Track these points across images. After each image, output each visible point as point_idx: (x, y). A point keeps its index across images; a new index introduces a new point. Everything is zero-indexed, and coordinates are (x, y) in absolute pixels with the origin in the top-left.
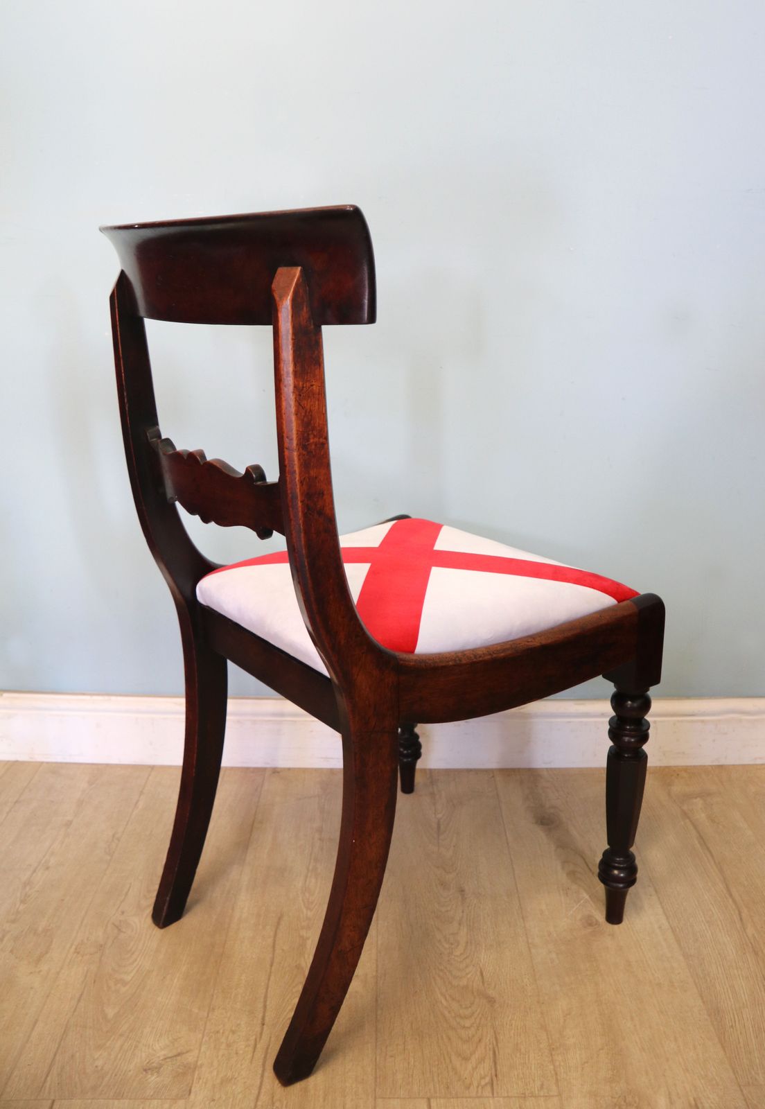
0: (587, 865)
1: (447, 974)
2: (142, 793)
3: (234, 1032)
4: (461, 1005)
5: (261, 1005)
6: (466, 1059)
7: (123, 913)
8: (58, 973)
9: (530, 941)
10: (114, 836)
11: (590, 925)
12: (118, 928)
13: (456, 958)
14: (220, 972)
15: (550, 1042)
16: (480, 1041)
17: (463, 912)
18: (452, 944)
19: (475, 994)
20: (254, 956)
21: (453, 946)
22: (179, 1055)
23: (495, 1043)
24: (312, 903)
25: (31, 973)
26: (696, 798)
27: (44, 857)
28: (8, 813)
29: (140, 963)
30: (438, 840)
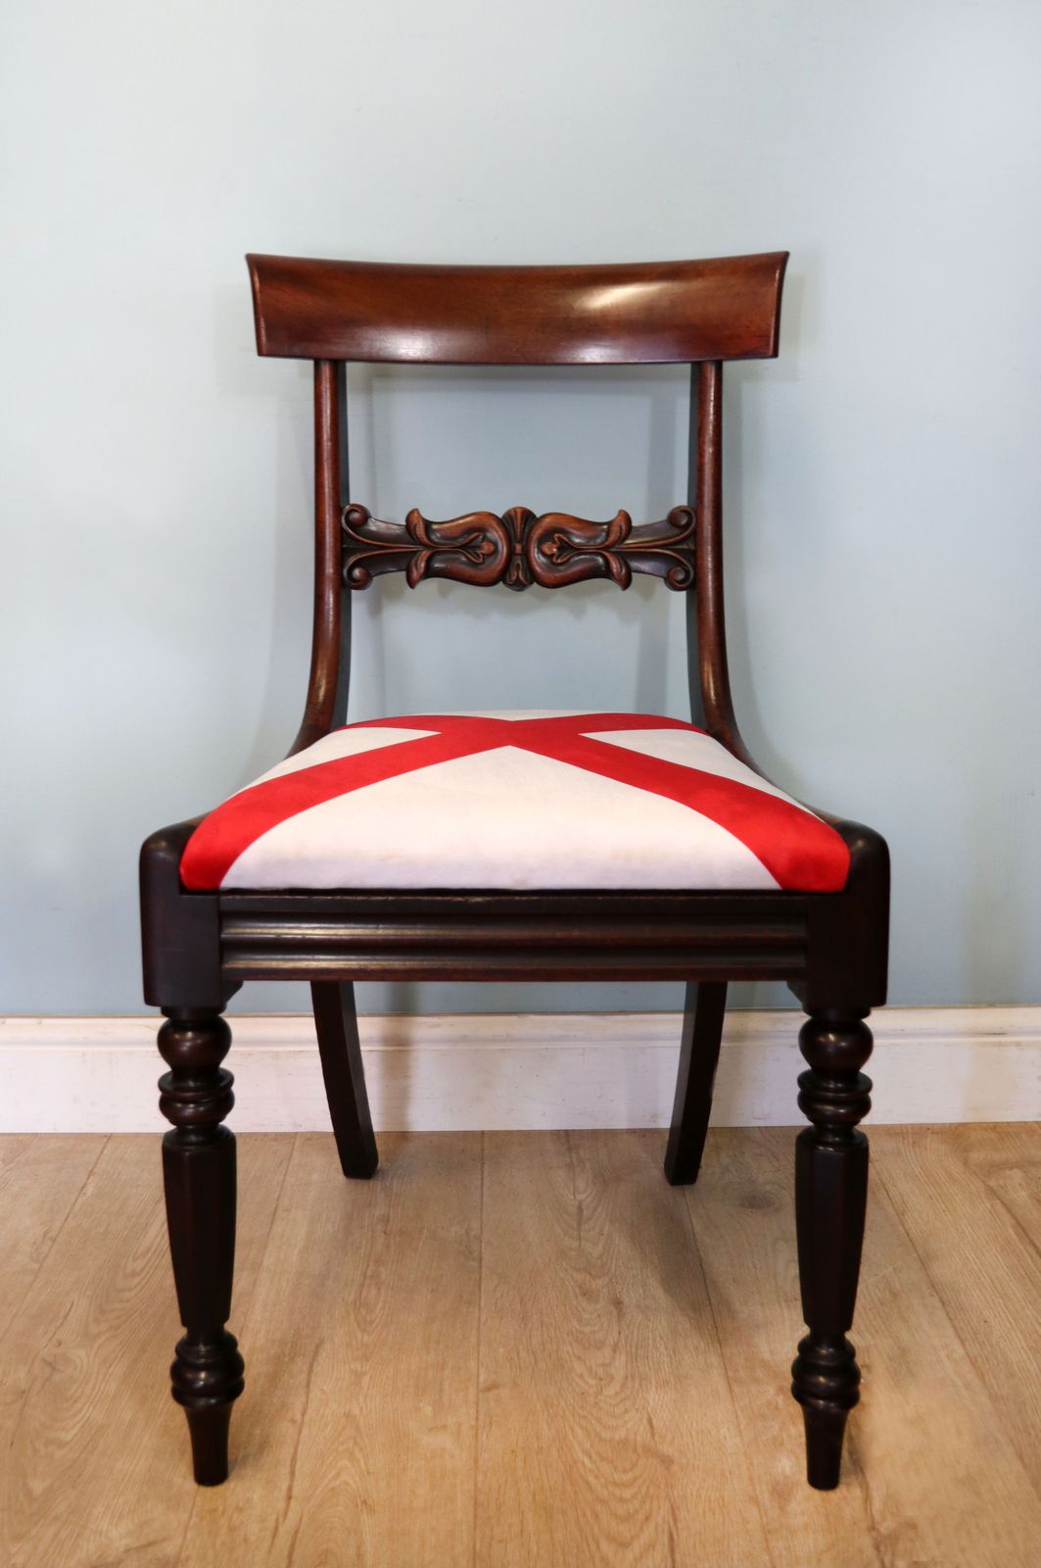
1: (593, 1422)
2: (91, 1173)
3: (240, 1510)
4: (616, 1469)
5: (286, 1471)
6: (624, 1545)
7: (60, 1344)
10: (45, 1235)
12: (52, 1365)
13: (607, 1400)
15: (764, 1519)
16: (647, 1518)
17: (620, 1333)
18: (601, 1379)
19: (640, 1451)
21: (602, 1383)
22: (150, 1544)
23: (672, 1523)
24: (371, 1323)
26: (1011, 1168)
29: (88, 1415)
30: (580, 1231)
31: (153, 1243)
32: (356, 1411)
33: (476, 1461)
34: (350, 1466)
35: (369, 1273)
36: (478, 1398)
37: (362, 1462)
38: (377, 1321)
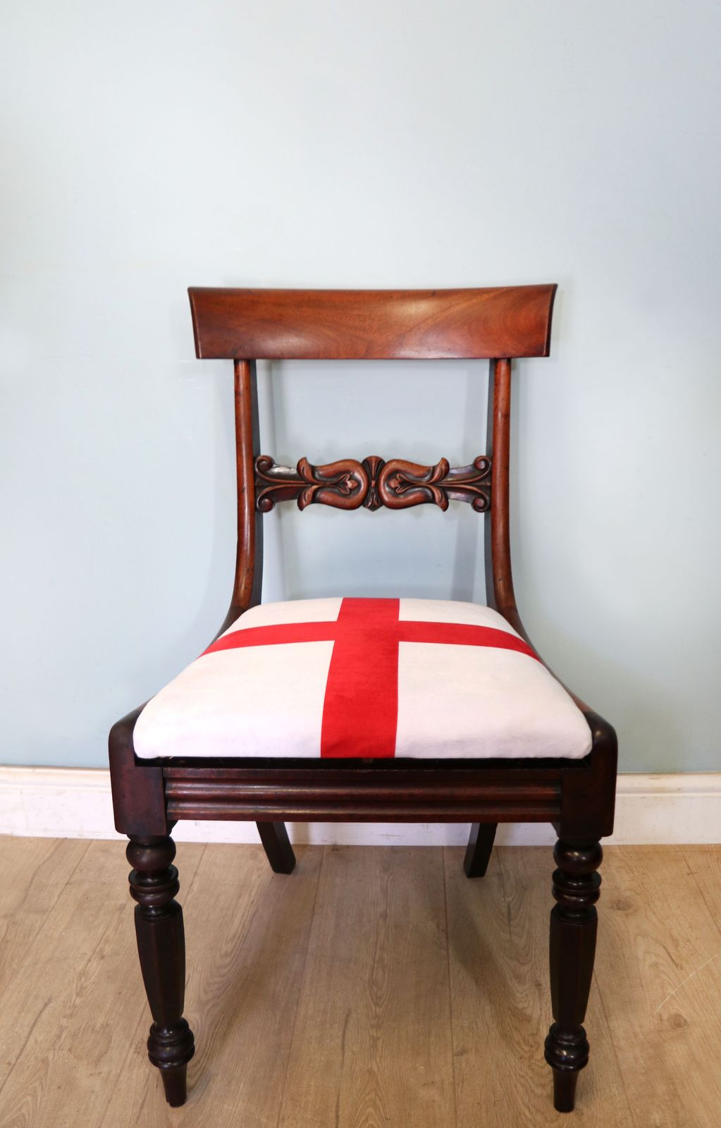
0: (670, 956)
1: (529, 1080)
2: (196, 874)
4: (546, 1118)
5: (333, 1115)
8: (119, 1076)
9: (615, 1043)
11: (679, 1025)
13: (537, 1063)
14: (288, 1076)
20: (323, 1059)
21: (533, 1049)
24: (380, 998)
25: (91, 1075)
27: (98, 945)
28: (59, 896)
29: (203, 1066)
30: (510, 926)
31: (237, 930)
32: (375, 1069)
33: (456, 1111)
34: (374, 1113)
35: (377, 959)
36: (453, 1060)
37: (382, 1109)
38: (384, 997)
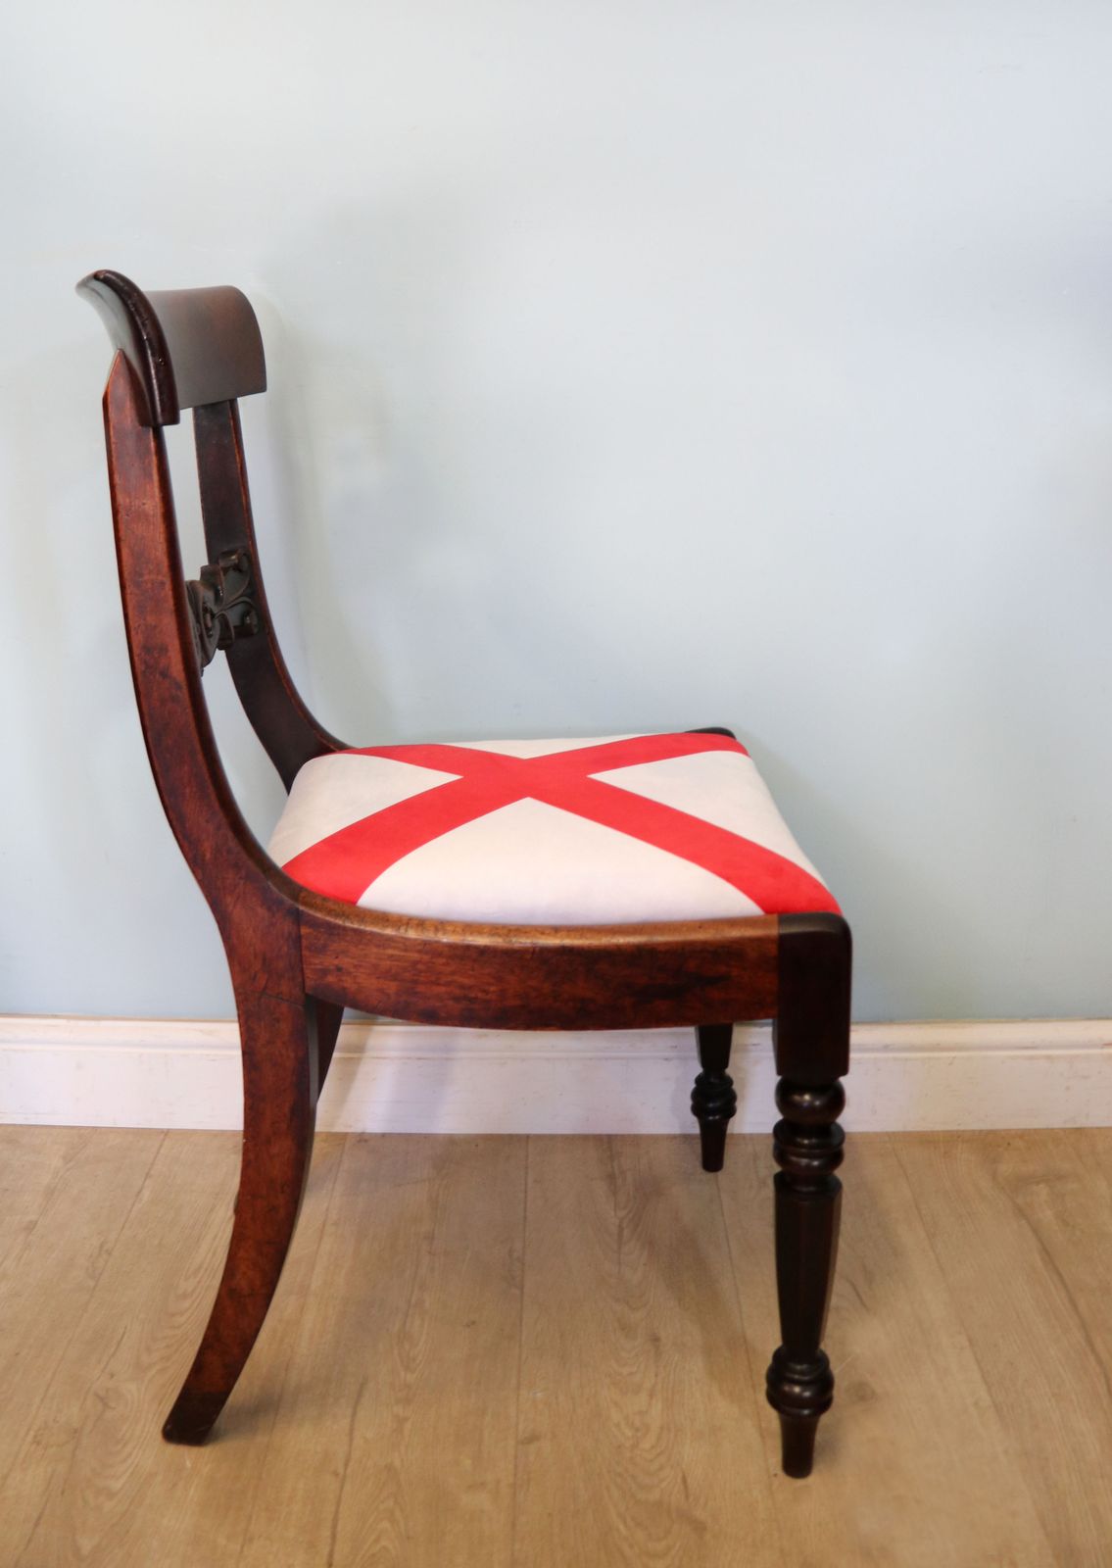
7: (112, 1376)
10: (101, 1246)
12: (103, 1400)
17: (656, 1376)
19: (673, 1515)
